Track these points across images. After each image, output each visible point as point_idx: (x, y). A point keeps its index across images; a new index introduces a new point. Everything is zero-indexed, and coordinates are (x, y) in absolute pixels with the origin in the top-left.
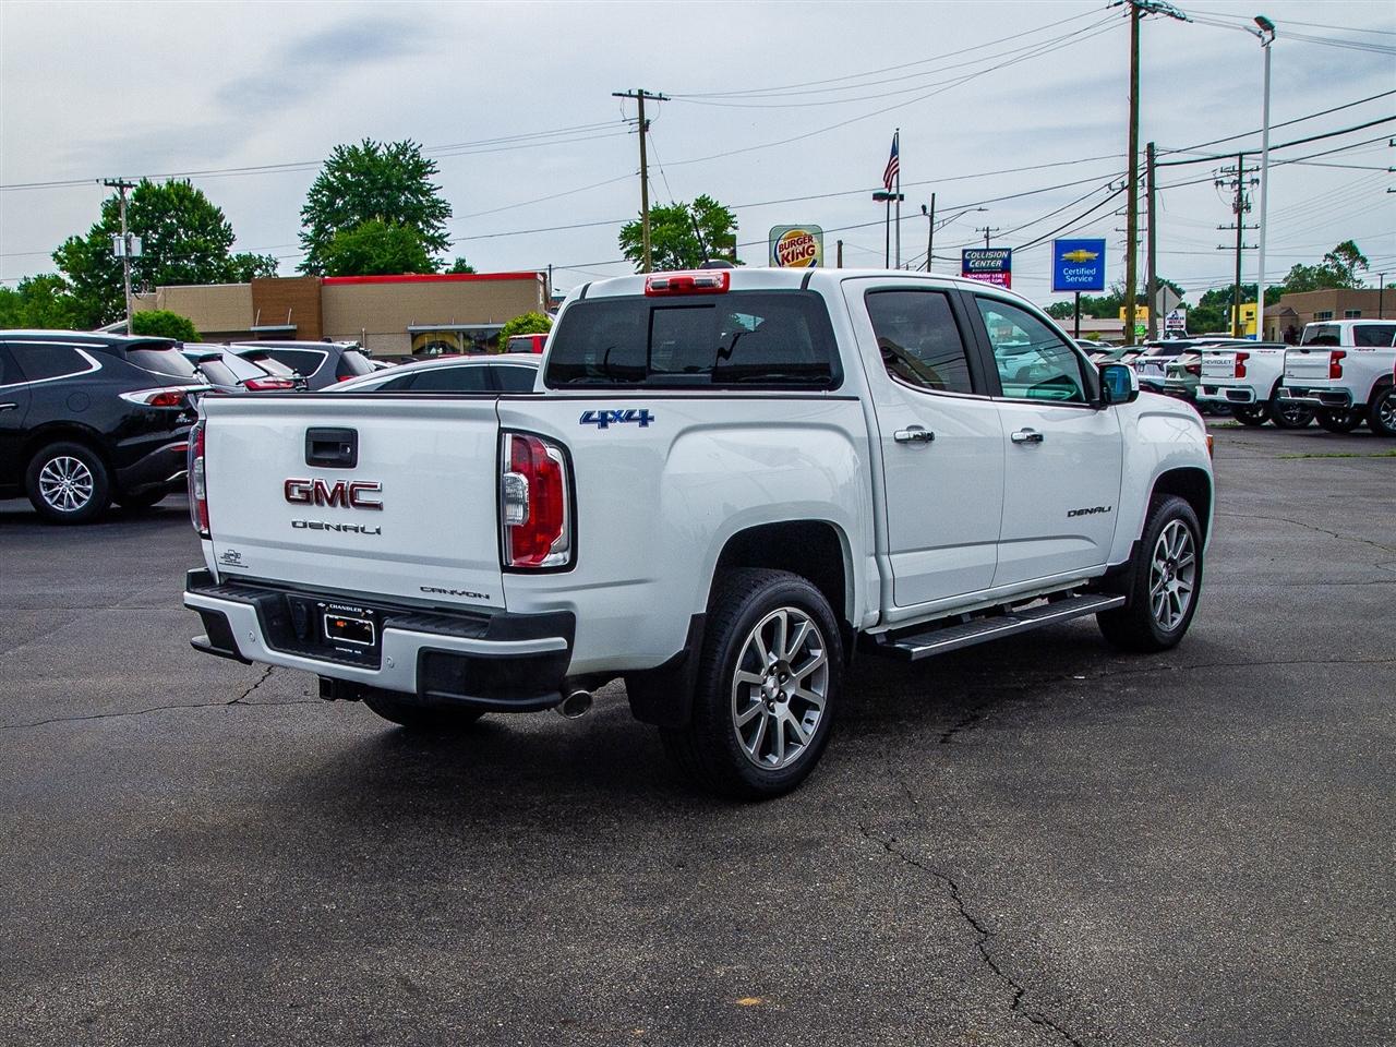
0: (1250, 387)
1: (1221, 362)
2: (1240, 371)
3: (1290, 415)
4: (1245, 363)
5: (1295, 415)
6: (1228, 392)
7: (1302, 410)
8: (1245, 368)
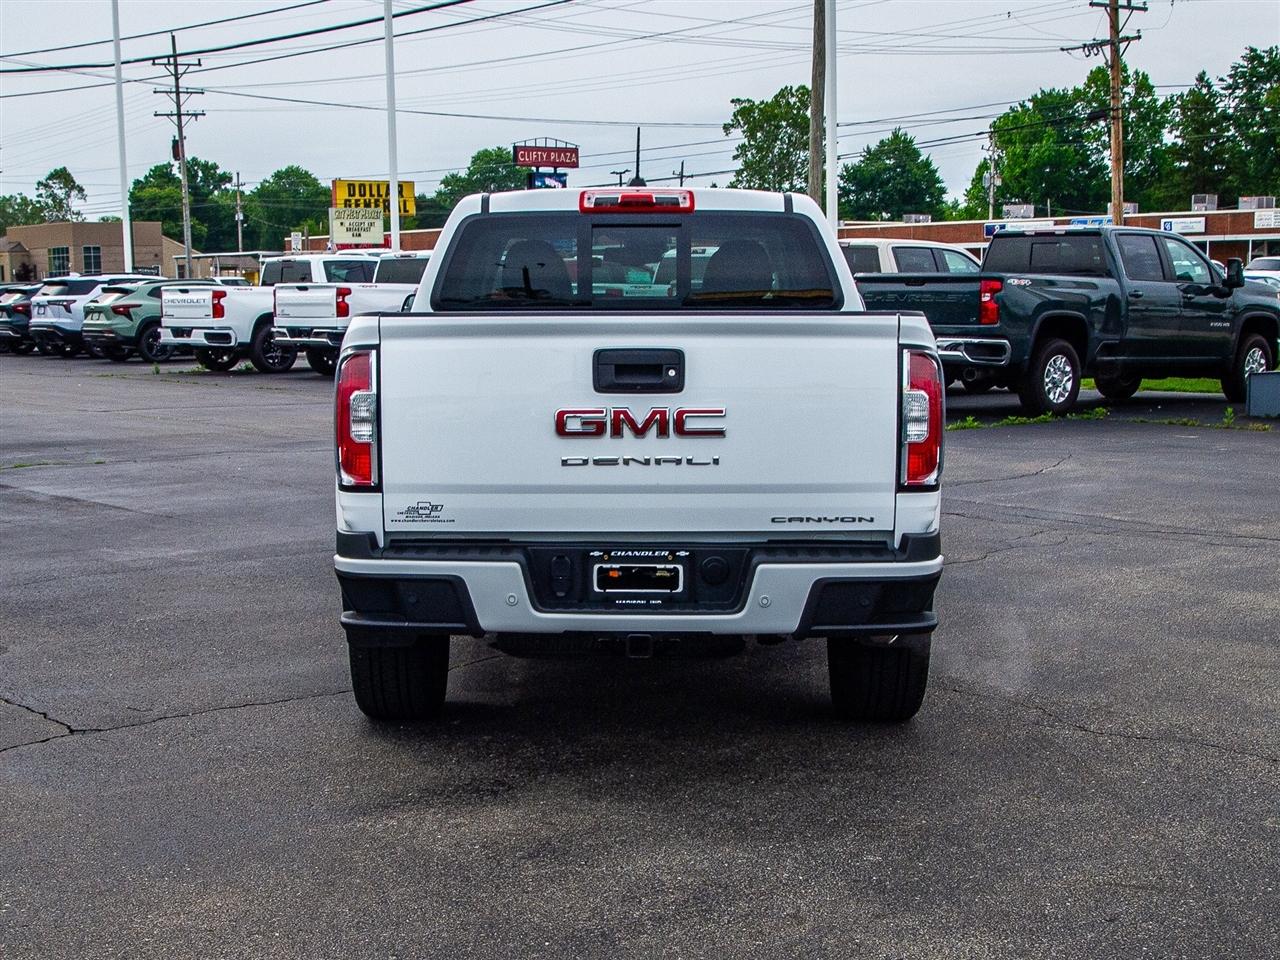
0: (230, 328)
1: (192, 301)
2: (218, 311)
3: (271, 358)
4: (223, 301)
5: (277, 357)
6: (206, 334)
7: (283, 352)
8: (222, 307)
